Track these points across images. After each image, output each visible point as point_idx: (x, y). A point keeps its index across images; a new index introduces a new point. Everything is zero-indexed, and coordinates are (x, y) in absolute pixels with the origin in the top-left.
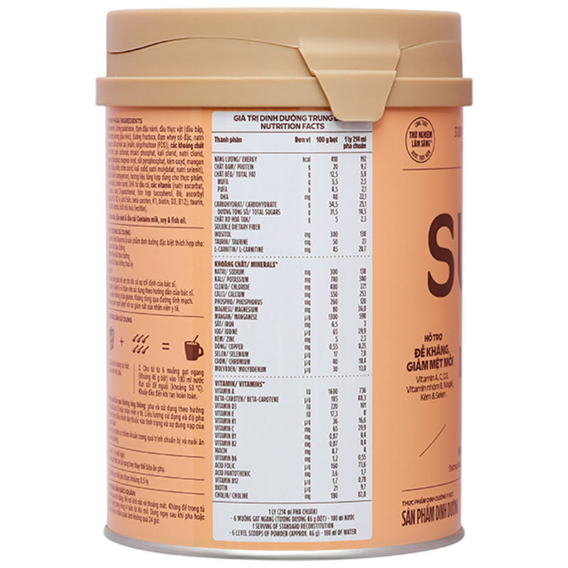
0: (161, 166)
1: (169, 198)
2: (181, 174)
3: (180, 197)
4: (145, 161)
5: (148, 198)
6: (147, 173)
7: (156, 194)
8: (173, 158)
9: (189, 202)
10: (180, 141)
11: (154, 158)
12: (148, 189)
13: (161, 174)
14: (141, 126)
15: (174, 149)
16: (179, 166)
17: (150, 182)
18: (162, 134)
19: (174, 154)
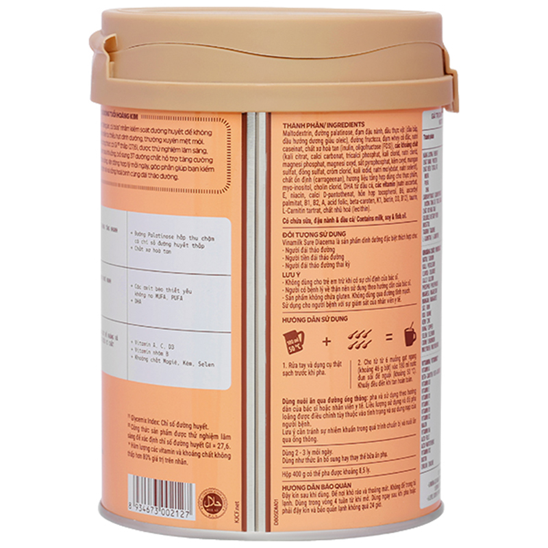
0: (385, 166)
1: (393, 196)
2: (403, 172)
3: (402, 194)
4: (368, 163)
5: (372, 198)
6: (370, 174)
7: (380, 193)
8: (397, 157)
9: (409, 198)
10: (402, 141)
11: (378, 159)
12: (371, 190)
13: (386, 174)
14: (364, 129)
15: (398, 149)
16: (401, 165)
17: (374, 182)
18: (387, 135)
19: (398, 153)
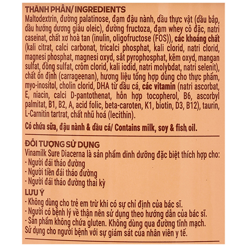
0: (159, 63)
1: (173, 102)
2: (190, 72)
3: (187, 100)
4: (131, 58)
5: (138, 102)
6: (135, 72)
7: (150, 96)
8: (177, 53)
9: (201, 106)
10: (188, 33)
11: (146, 53)
12: (136, 92)
13: (159, 73)
14: (125, 15)
15: (180, 43)
16: (187, 63)
17: (141, 83)
18: (161, 25)
19: (181, 49)
